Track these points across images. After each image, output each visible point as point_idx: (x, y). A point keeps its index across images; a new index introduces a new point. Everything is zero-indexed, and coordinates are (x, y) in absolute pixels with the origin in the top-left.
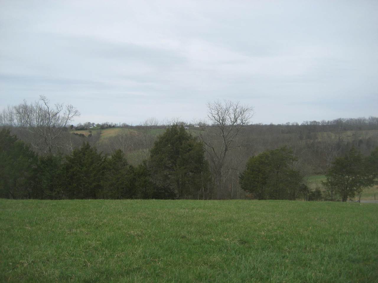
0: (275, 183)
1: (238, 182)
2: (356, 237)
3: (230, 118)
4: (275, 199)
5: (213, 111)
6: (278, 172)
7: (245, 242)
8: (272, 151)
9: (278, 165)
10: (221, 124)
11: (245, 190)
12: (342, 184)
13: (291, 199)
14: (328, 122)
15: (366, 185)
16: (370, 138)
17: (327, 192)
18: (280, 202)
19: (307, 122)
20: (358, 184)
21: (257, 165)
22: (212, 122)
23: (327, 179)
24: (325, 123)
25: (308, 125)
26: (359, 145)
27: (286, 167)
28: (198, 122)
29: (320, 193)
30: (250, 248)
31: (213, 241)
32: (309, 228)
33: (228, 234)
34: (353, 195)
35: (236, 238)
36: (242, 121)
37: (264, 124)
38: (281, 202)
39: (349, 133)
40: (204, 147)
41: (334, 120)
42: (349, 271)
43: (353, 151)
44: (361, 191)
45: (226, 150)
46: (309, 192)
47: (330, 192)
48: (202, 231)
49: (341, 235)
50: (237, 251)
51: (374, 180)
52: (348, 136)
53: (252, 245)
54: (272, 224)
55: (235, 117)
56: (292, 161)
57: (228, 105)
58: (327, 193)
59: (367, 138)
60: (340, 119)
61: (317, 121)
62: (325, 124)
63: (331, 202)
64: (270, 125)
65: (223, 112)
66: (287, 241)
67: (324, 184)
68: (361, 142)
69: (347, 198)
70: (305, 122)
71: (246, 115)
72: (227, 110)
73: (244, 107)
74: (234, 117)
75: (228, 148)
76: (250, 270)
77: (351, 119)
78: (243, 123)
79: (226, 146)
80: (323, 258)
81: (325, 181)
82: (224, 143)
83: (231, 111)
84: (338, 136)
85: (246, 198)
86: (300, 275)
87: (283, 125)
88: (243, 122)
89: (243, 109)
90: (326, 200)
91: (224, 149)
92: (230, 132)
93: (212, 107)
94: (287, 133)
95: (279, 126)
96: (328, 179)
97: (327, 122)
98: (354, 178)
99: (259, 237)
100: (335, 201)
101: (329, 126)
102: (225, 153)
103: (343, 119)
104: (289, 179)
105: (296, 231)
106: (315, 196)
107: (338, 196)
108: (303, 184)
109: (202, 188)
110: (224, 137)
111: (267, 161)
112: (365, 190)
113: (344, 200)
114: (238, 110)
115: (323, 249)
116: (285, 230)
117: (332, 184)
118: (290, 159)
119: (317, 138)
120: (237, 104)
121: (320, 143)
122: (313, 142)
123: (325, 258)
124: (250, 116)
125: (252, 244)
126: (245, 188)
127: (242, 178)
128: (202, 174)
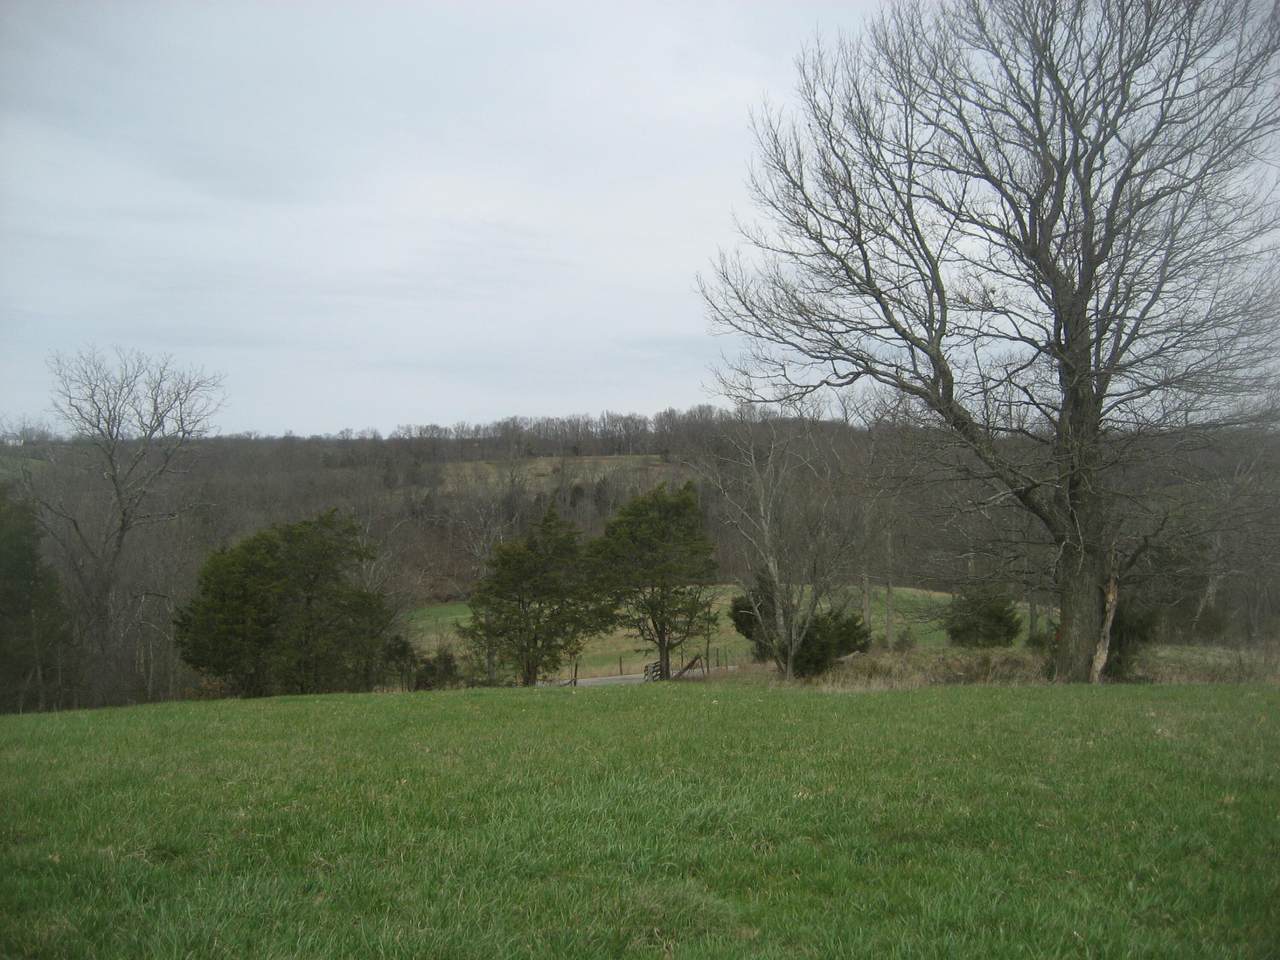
0: (303, 639)
1: (170, 638)
2: (546, 798)
3: (139, 413)
4: (303, 692)
5: (73, 386)
6: (309, 600)
7: (175, 853)
8: (288, 526)
9: (312, 577)
10: (102, 432)
11: (196, 668)
12: (521, 630)
13: (354, 689)
14: (478, 429)
15: (592, 631)
16: (604, 481)
17: (474, 657)
18: (315, 700)
19: (409, 430)
20: (569, 629)
21: (237, 575)
22: (71, 427)
23: (472, 615)
24: (468, 431)
25: (412, 439)
26: (573, 504)
27: (337, 579)
28: (14, 426)
29: (452, 664)
30: (192, 869)
31: (52, 863)
32: (400, 782)
33: (112, 830)
34: (555, 664)
35: (141, 841)
36: (182, 424)
37: (263, 435)
38: (317, 702)
39: (543, 464)
40: (39, 518)
41: (495, 423)
42: (515, 907)
43: (552, 524)
44: (581, 649)
45: (124, 528)
46: (414, 662)
47: (483, 657)
48: (11, 829)
49: (498, 794)
50: (140, 886)
51: (616, 612)
52: (538, 476)
53: (198, 860)
54: (275, 778)
55: (156, 409)
56: (357, 560)
57: (130, 367)
58: (476, 664)
59: (597, 480)
60: (514, 420)
61: (442, 425)
62: (467, 437)
63: (486, 690)
64: (285, 437)
65: (111, 391)
66: (321, 833)
67: (463, 632)
68: (578, 491)
69: (537, 672)
70: (402, 428)
71: (197, 402)
72: (127, 383)
73: (187, 374)
74: (152, 410)
75: (132, 520)
76: (183, 950)
77: (549, 421)
78: (185, 432)
79: (124, 514)
80: (437, 879)
81: (466, 624)
82: (114, 504)
83: (142, 388)
84: (509, 474)
85: (202, 694)
86: (358, 942)
87: (328, 438)
88: (186, 429)
89: (186, 382)
90: (472, 684)
91: (118, 523)
92: (139, 464)
93: (68, 373)
94: (343, 465)
95: (316, 443)
96: (475, 618)
97: (473, 428)
98: (556, 607)
99: (226, 827)
100: (499, 686)
101: (479, 441)
102: (120, 538)
103: (522, 419)
104: (351, 620)
105: (357, 797)
106: (437, 673)
107: (510, 671)
108: (397, 638)
109: (36, 672)
110: (114, 480)
111: (270, 564)
112: (593, 645)
113: (529, 680)
114: (165, 385)
115: (441, 848)
116: (319, 797)
117: (491, 632)
118: (352, 552)
119: (442, 482)
120: (162, 365)
121: (449, 496)
122: (428, 496)
123: (444, 877)
124: (212, 407)
125: (201, 856)
126: (196, 659)
127: (184, 624)
128: (33, 616)
